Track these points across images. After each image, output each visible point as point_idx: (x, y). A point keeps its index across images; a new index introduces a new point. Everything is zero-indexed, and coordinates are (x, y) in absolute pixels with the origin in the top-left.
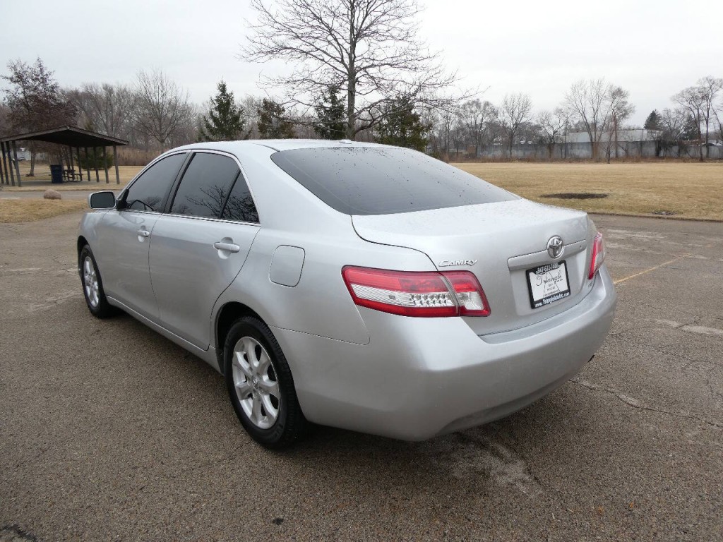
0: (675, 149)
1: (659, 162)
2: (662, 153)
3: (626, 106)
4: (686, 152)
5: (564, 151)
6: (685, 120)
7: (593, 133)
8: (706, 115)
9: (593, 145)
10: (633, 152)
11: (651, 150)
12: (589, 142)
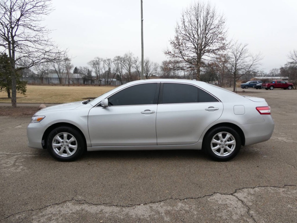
0: (90, 81)
1: (85, 86)
2: (86, 83)
3: (71, 65)
4: (94, 83)
5: (47, 81)
6: (87, 71)
7: (59, 74)
8: (98, 70)
9: (60, 79)
10: (75, 82)
11: (82, 82)
12: (57, 78)
